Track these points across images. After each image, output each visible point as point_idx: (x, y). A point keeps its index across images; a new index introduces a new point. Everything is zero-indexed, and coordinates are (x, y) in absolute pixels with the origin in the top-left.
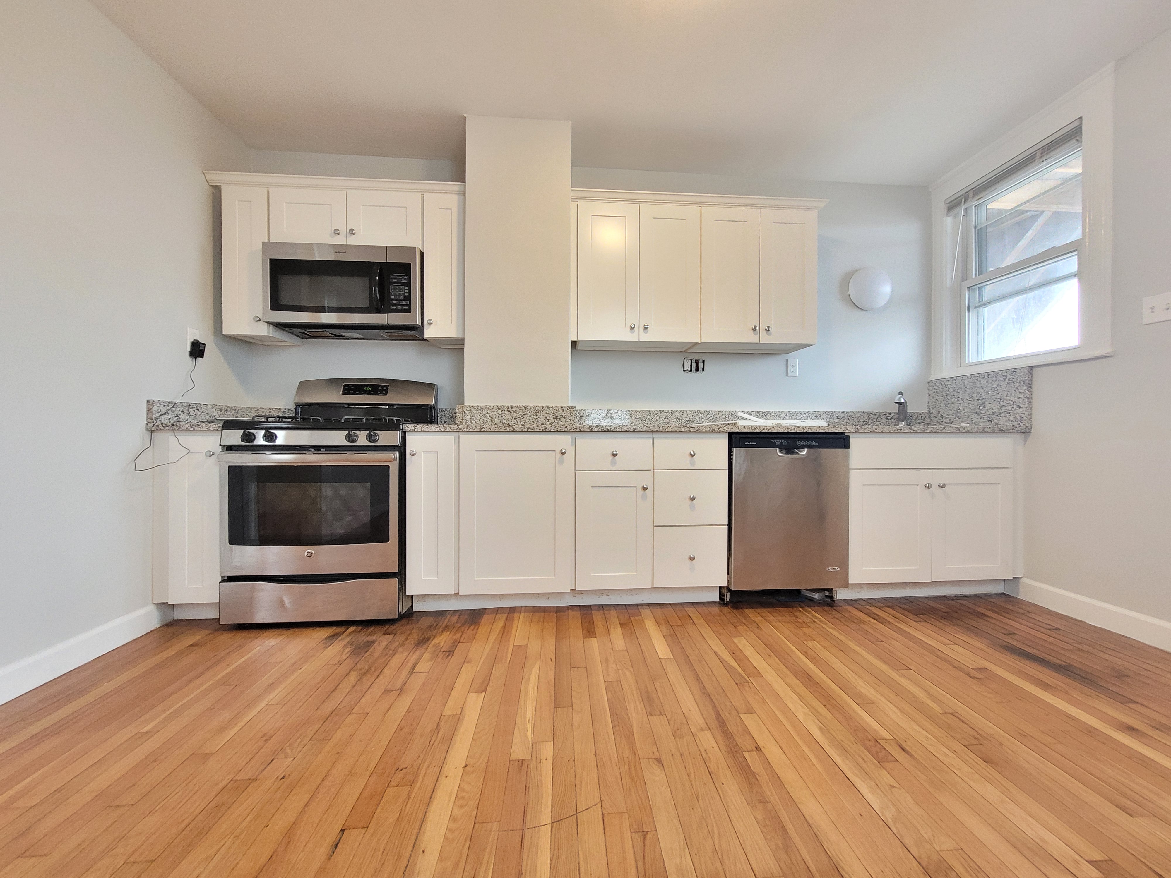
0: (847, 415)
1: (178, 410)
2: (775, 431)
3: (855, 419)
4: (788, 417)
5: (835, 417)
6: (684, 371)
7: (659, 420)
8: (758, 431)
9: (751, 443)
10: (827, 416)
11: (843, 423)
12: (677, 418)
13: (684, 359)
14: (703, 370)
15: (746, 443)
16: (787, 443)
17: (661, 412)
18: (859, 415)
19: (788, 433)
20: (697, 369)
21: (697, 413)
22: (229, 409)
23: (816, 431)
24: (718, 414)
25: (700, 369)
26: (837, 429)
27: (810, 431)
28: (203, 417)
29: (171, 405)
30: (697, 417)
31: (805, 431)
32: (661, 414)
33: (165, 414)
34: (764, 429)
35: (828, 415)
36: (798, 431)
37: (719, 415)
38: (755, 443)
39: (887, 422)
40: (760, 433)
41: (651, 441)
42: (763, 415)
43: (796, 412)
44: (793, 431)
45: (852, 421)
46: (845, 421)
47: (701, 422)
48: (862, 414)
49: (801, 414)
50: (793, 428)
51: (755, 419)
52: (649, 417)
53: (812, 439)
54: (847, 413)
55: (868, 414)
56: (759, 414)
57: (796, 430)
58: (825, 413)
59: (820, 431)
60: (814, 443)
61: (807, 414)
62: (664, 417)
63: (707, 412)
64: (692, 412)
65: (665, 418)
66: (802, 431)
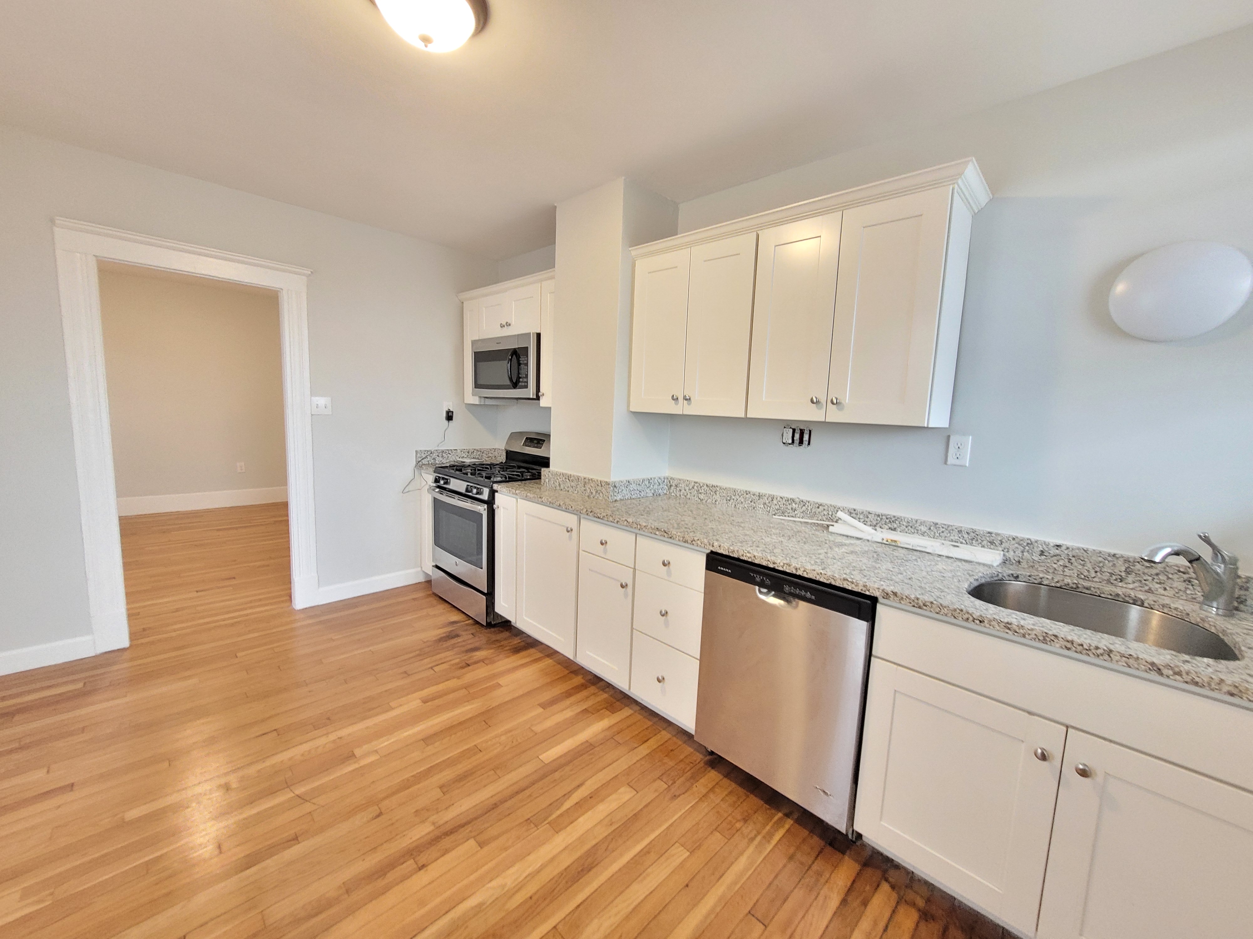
0: (1066, 552)
1: (434, 455)
2: (757, 562)
3: (1089, 565)
4: (932, 533)
5: (1037, 550)
6: (784, 443)
7: (744, 503)
8: (735, 556)
9: (725, 569)
10: (1016, 545)
11: (1055, 566)
12: (765, 504)
13: (785, 427)
14: (809, 444)
15: (719, 568)
16: (770, 583)
17: (747, 493)
18: (1100, 559)
19: (774, 570)
20: (801, 442)
21: (789, 502)
22: (475, 451)
23: (814, 578)
24: (818, 508)
25: (804, 442)
26: (849, 584)
27: (806, 576)
28: (454, 458)
29: (429, 453)
30: (790, 507)
31: (798, 574)
32: (747, 496)
33: (425, 458)
34: (743, 555)
35: (1020, 545)
36: (788, 571)
37: (819, 510)
38: (730, 571)
39: (1186, 588)
40: (738, 559)
41: (634, 537)
42: (887, 521)
43: (950, 528)
44: (781, 569)
45: (1080, 567)
46: (1061, 563)
47: (793, 514)
48: (1109, 559)
49: (960, 532)
50: (782, 564)
51: (861, 525)
52: (733, 497)
53: (807, 589)
54: (1068, 548)
55: (1127, 561)
56: (881, 519)
57: (785, 568)
58: (1014, 539)
59: (821, 580)
60: (808, 595)
61: (972, 534)
62: (750, 500)
63: (803, 503)
64: (784, 500)
65: (751, 502)
66: (794, 572)
